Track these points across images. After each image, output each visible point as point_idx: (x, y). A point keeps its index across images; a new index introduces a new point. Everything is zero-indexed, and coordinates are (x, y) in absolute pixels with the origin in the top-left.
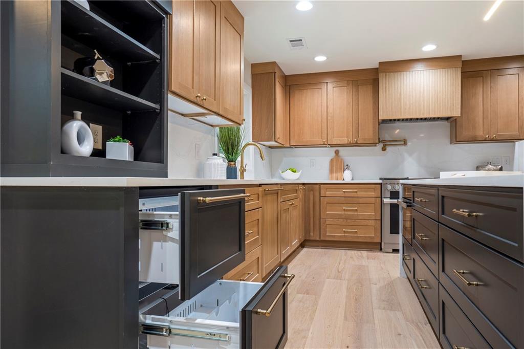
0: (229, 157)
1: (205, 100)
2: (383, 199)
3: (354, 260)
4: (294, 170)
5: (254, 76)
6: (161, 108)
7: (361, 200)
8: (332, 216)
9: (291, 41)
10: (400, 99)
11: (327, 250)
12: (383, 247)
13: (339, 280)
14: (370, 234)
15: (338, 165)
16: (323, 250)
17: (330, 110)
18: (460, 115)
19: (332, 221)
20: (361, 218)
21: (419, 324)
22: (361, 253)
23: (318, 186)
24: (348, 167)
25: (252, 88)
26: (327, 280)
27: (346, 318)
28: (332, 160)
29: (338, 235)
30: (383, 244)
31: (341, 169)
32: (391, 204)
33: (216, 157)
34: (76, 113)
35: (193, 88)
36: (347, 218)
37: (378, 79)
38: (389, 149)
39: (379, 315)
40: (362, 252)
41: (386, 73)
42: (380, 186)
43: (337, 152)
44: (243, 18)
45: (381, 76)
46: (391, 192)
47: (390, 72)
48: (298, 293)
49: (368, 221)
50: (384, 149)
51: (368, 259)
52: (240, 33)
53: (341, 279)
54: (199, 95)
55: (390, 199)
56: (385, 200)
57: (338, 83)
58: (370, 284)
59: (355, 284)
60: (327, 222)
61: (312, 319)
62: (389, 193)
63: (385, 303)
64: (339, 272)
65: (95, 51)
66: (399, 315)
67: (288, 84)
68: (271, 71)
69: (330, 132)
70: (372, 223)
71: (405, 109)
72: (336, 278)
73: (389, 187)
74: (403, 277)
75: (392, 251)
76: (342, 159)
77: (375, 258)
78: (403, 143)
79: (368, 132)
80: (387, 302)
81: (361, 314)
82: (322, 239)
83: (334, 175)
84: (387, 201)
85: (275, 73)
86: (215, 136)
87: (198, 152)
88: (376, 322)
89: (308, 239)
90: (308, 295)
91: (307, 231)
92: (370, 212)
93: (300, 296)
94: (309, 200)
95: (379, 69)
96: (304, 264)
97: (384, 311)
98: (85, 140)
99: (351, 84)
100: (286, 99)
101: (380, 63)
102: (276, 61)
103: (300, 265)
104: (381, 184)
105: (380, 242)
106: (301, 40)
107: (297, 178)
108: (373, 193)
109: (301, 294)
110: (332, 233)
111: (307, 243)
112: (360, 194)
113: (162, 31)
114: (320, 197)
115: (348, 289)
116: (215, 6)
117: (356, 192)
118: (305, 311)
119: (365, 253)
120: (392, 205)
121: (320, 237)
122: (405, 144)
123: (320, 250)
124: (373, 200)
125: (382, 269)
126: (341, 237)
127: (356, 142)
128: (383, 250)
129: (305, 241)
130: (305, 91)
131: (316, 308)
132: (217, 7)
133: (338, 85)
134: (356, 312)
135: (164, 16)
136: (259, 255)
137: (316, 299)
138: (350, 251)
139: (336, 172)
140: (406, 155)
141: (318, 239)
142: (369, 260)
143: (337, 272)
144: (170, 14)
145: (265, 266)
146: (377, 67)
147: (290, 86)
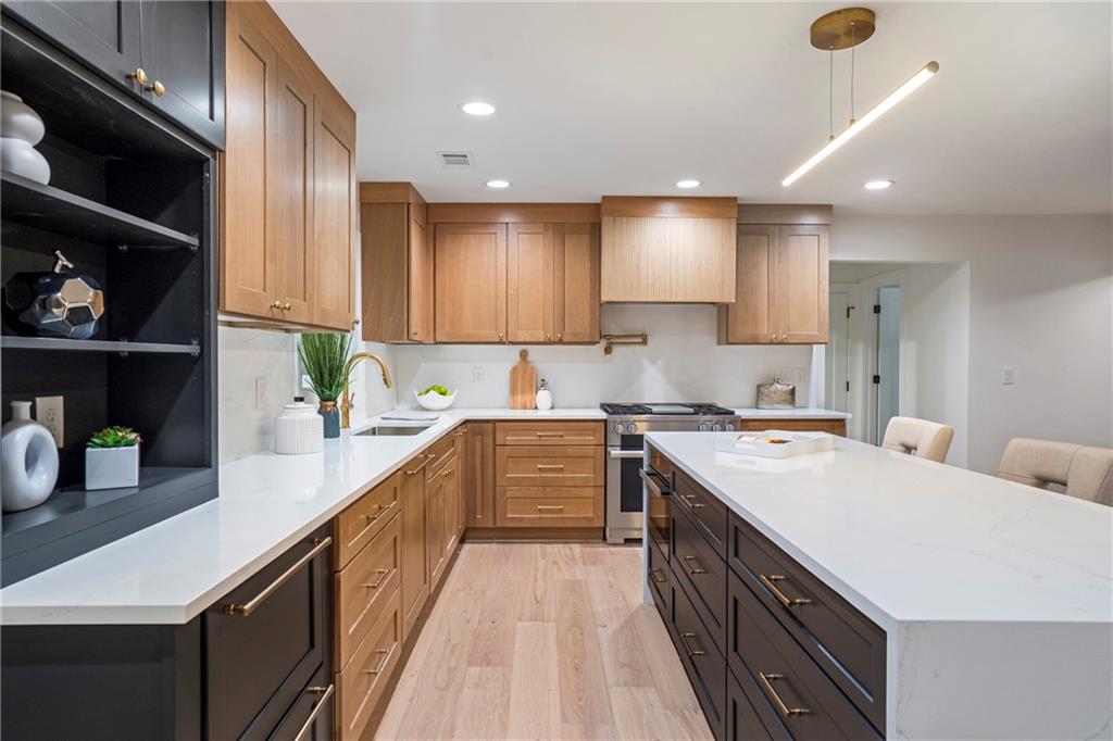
0: (323, 392)
1: (289, 309)
2: (609, 449)
3: (560, 570)
4: (443, 390)
5: (364, 205)
6: (202, 349)
7: (570, 451)
8: (518, 482)
9: (445, 156)
10: (638, 267)
11: (508, 546)
12: (608, 536)
13: (541, 623)
14: (586, 514)
15: (525, 380)
16: (501, 546)
17: (513, 277)
18: (734, 301)
19: (517, 490)
20: (569, 484)
21: (685, 712)
22: (570, 549)
23: (490, 425)
24: (544, 384)
25: (361, 231)
26: (519, 624)
27: (564, 715)
28: (514, 370)
29: (528, 516)
30: (608, 530)
31: (532, 387)
32: (622, 459)
33: (301, 404)
34: (18, 408)
35: (265, 291)
36: (545, 484)
37: (600, 224)
38: (617, 350)
39: (619, 699)
40: (572, 545)
41: (614, 216)
42: (603, 424)
43: (524, 355)
44: (353, 115)
45: (606, 221)
46: (623, 436)
47: (623, 216)
48: (470, 665)
49: (581, 489)
50: (608, 350)
51: (585, 564)
52: (348, 146)
53: (543, 621)
54: (277, 303)
55: (622, 450)
56: (612, 452)
57: (527, 226)
58: (596, 626)
59: (569, 630)
60: (508, 494)
61: (504, 727)
62: (620, 438)
63: (626, 669)
64: (538, 602)
65: (58, 252)
66: (651, 693)
67: (432, 220)
68: (401, 201)
69: (512, 317)
70: (589, 492)
71: (647, 285)
72: (535, 618)
73: (620, 429)
74: (649, 605)
75: (622, 541)
76: (532, 368)
77: (596, 561)
78: (641, 340)
79: (581, 320)
80: (630, 667)
81: (589, 702)
82: (499, 525)
83: (519, 398)
84: (616, 452)
85: (409, 204)
86: (293, 351)
87: (262, 394)
88: (617, 717)
89: (472, 525)
90: (489, 668)
91: (470, 510)
92: (585, 474)
93: (474, 670)
94: (474, 452)
95: (603, 207)
96: (471, 589)
97: (626, 688)
98: (40, 460)
99: (551, 231)
100: (427, 251)
101: (604, 197)
102: (412, 182)
103: (464, 589)
104: (605, 421)
105: (603, 525)
106: (465, 156)
107: (449, 404)
108: (591, 438)
109: (476, 665)
110: (514, 515)
111: (471, 534)
112: (569, 439)
113: (204, 188)
114: (495, 445)
115: (560, 642)
116: (305, 106)
117: (561, 436)
118: (489, 708)
119: (577, 549)
120: (624, 461)
121: (495, 522)
122: (645, 342)
123: (494, 546)
124: (590, 451)
125: (612, 587)
126: (533, 519)
127: (561, 339)
128: (609, 540)
129: (467, 530)
130: (465, 236)
131: (509, 699)
132: (308, 108)
133: (526, 229)
134: (580, 699)
135: (209, 156)
136: (397, 606)
137: (504, 675)
138: (551, 545)
139: (523, 392)
140: (646, 363)
141: (491, 525)
142: (587, 567)
143: (534, 602)
144: (220, 151)
145: (406, 620)
146: (599, 202)
147: (435, 224)
